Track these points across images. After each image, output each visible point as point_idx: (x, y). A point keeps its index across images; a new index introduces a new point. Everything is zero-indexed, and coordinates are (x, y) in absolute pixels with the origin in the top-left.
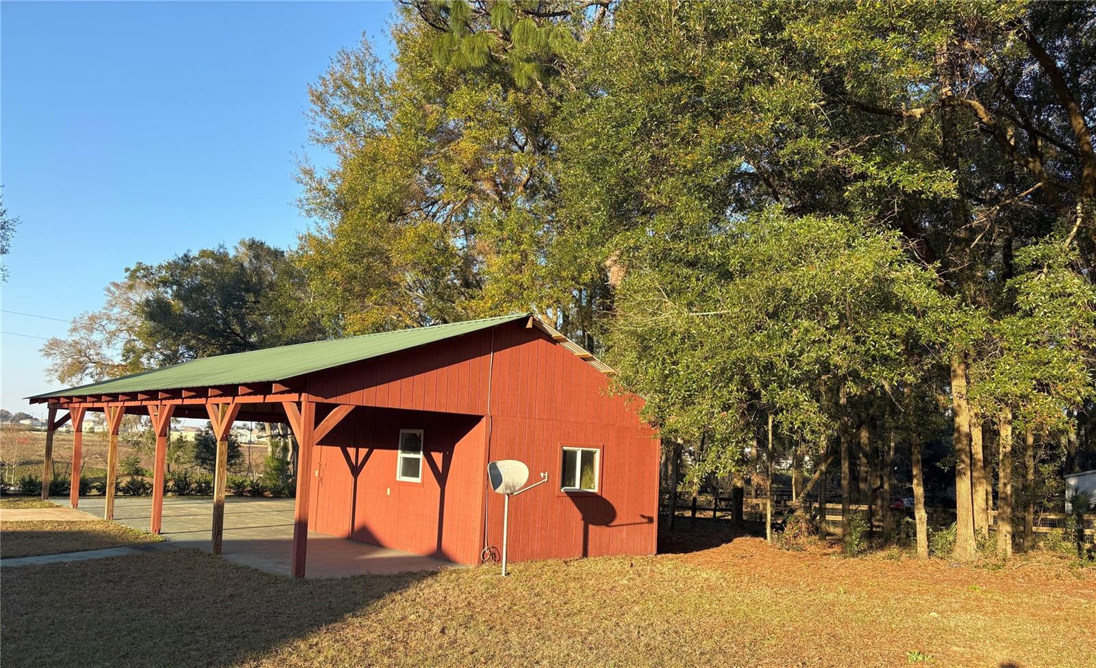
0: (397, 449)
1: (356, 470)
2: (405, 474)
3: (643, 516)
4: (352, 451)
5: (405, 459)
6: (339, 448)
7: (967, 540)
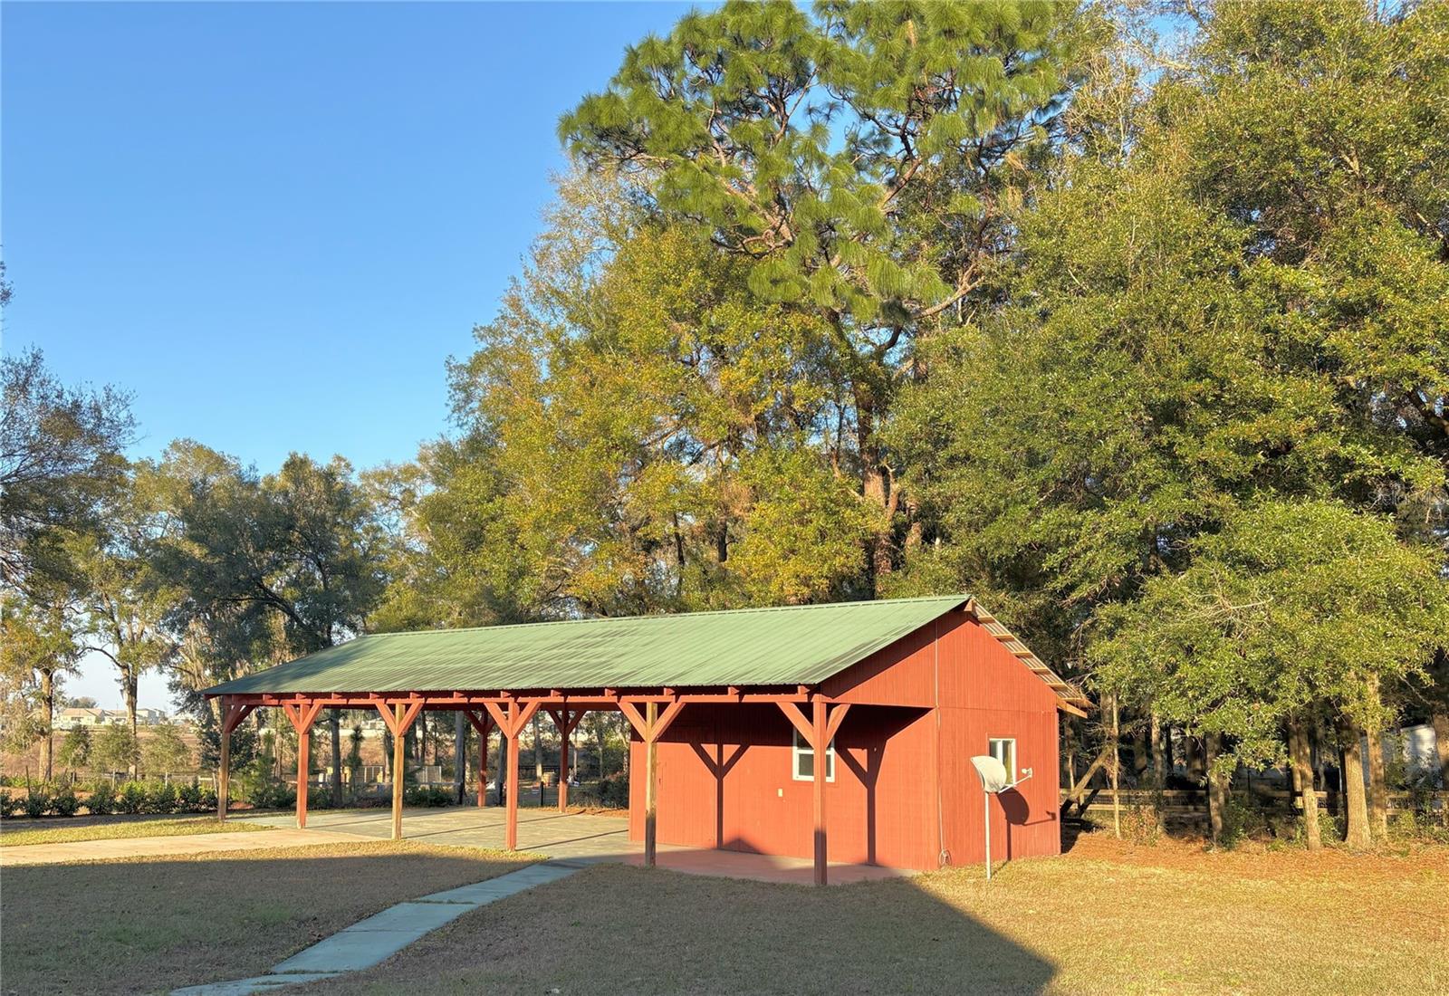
0: (792, 745)
1: (720, 770)
2: (801, 773)
3: (1048, 813)
4: (711, 749)
5: (801, 756)
6: (688, 745)
7: (1361, 826)
